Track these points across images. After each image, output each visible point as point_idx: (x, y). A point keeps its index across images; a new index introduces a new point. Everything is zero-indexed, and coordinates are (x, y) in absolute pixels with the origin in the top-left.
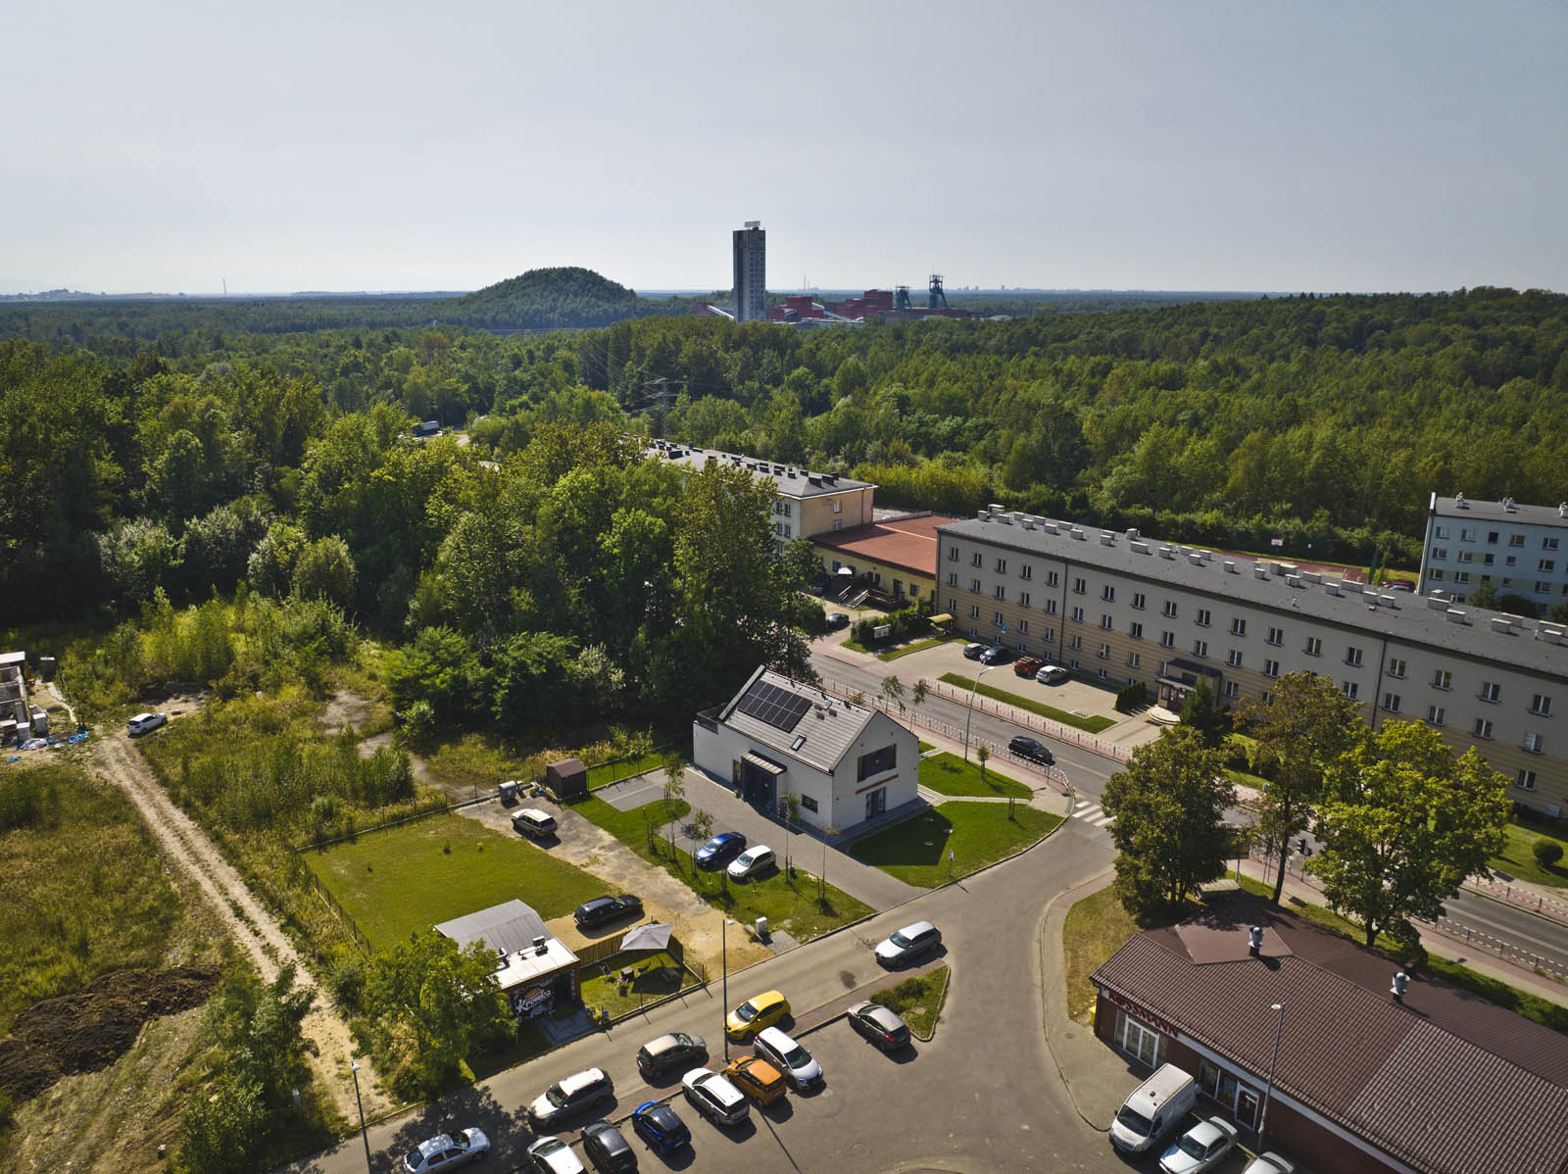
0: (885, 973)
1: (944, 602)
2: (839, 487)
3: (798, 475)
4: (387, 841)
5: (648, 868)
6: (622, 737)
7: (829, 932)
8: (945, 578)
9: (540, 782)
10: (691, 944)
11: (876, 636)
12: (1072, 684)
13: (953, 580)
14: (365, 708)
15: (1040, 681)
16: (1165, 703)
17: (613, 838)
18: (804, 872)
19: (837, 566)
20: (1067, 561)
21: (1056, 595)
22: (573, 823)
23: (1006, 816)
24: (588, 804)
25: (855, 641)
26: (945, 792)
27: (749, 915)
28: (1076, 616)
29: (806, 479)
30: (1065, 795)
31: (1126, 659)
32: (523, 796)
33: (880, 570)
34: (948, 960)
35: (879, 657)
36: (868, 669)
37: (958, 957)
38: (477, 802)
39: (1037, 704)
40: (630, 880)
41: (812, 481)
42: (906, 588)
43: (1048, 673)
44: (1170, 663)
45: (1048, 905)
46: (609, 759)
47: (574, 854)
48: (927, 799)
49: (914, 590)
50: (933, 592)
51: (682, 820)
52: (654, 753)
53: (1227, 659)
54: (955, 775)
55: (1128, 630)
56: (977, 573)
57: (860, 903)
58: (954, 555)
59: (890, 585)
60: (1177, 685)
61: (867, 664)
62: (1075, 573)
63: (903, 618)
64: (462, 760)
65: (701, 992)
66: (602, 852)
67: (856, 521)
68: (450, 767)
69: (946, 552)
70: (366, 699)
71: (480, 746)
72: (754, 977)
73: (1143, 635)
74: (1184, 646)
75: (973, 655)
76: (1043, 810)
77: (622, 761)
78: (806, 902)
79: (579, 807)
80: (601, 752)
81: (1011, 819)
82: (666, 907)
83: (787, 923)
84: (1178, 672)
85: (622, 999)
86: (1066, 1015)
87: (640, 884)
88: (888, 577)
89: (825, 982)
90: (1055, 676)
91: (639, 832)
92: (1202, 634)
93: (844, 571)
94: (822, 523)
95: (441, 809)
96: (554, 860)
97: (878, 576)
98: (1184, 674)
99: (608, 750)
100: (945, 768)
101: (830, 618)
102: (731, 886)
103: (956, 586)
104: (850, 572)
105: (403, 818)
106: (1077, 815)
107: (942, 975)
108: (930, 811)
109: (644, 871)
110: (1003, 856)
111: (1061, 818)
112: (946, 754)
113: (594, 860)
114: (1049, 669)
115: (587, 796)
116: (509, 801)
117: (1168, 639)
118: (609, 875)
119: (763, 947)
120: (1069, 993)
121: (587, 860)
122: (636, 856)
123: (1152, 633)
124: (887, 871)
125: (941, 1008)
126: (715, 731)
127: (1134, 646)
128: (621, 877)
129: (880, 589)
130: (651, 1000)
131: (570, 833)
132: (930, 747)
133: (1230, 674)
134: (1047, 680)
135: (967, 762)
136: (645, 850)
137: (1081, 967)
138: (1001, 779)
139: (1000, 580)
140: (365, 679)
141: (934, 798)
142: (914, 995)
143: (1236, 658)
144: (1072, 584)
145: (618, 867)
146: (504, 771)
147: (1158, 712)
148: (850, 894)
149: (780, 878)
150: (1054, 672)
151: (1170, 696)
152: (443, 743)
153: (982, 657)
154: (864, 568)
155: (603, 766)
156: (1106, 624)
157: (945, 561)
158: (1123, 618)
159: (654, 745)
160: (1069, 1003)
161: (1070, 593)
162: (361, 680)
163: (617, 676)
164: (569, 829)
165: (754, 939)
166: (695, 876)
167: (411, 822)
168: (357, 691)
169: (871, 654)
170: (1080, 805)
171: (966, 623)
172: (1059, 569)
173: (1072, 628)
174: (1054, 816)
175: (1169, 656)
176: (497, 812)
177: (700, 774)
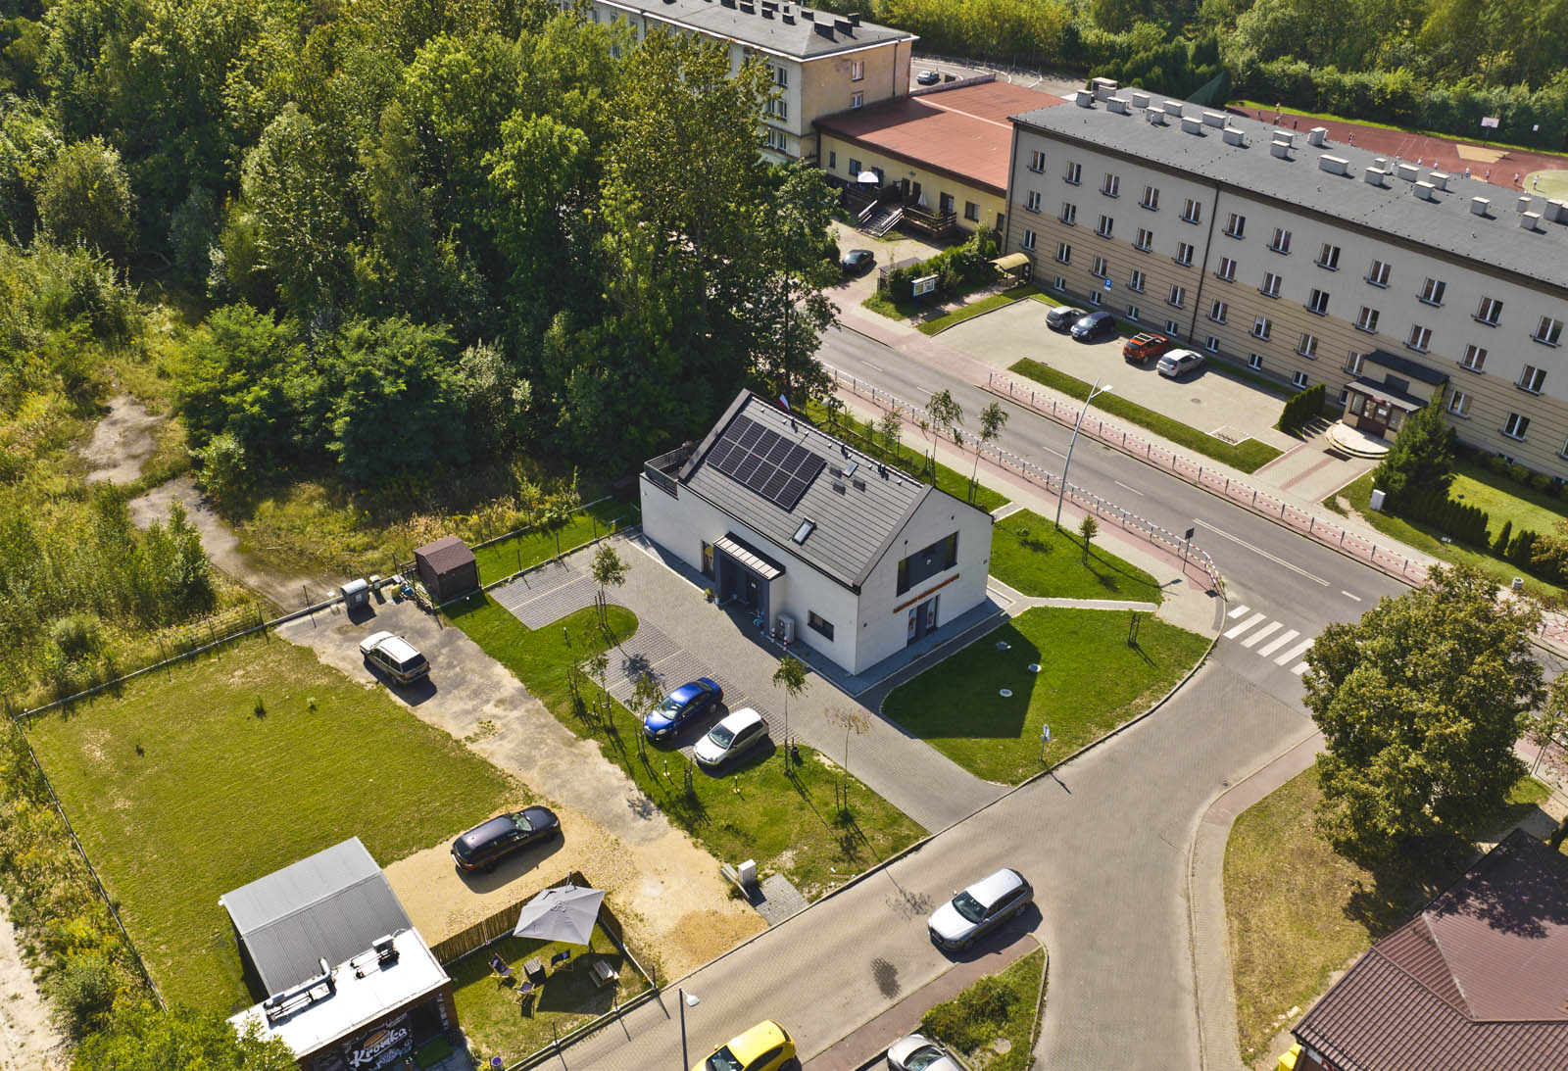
0: (945, 965)
1: (1017, 235)
2: (861, 40)
3: (798, 18)
4: (168, 693)
5: (570, 744)
6: (532, 491)
7: (854, 878)
8: (1021, 199)
9: (408, 575)
10: (637, 901)
11: (916, 293)
12: (1211, 379)
13: (1033, 204)
14: (151, 430)
15: (1162, 374)
16: (1355, 420)
17: (517, 683)
18: (813, 751)
19: (856, 168)
20: (1219, 186)
21: (1195, 237)
22: (456, 652)
23: (1124, 638)
24: (482, 614)
25: (883, 299)
26: (1030, 588)
27: (728, 840)
28: (1223, 272)
29: (810, 25)
30: (1211, 594)
31: (1297, 343)
32: (381, 600)
33: (921, 178)
34: (1044, 936)
35: (919, 327)
36: (903, 348)
37: (1061, 929)
38: (310, 612)
39: (1159, 417)
40: (542, 769)
41: (821, 30)
42: (958, 208)
43: (1175, 363)
44: (1365, 357)
45: (1196, 822)
46: (514, 528)
47: (456, 716)
48: (1000, 603)
49: (971, 211)
50: (1000, 216)
51: (625, 645)
52: (582, 514)
53: (1461, 357)
54: (1041, 555)
55: (1306, 299)
56: (1071, 195)
57: (902, 815)
58: (1039, 166)
59: (935, 203)
60: (1379, 396)
61: (901, 340)
62: (1230, 204)
63: (957, 261)
64: (290, 530)
65: (653, 1005)
66: (498, 711)
67: (886, 94)
68: (273, 543)
69: (1026, 159)
70: (152, 414)
71: (318, 505)
72: (736, 974)
73: (1329, 309)
74: (1394, 333)
75: (1061, 325)
76: (1179, 626)
77: (533, 530)
78: (815, 815)
79: (466, 620)
80: (501, 518)
81: (1133, 645)
82: (598, 824)
83: (787, 858)
84: (1379, 373)
85: (525, 1023)
86: (1237, 1056)
87: (557, 776)
88: (932, 191)
89: (848, 983)
90: (1187, 366)
91: (558, 671)
92: (1426, 317)
93: (867, 177)
94: (835, 98)
95: (256, 629)
96: (425, 727)
97: (917, 186)
98: (1388, 376)
99: (512, 515)
100: (1024, 543)
101: (846, 257)
102: (701, 781)
103: (1037, 212)
104: (875, 179)
105: (194, 646)
106: (1231, 634)
107: (1033, 967)
108: (1004, 627)
109: (564, 750)
110: (1121, 718)
111: (1207, 641)
112: (1026, 514)
113: (487, 729)
114: (1177, 354)
115: (480, 600)
116: (359, 611)
117: (1370, 319)
118: (509, 758)
119: (749, 909)
120: (1240, 1007)
121: (475, 728)
122: (552, 718)
123: (1344, 309)
124: (942, 749)
125: (1035, 1041)
126: (673, 493)
127: (1312, 325)
128: (526, 762)
129: (920, 208)
130: (571, 1024)
131: (451, 673)
132: (1002, 501)
133: (1460, 381)
134: (1173, 373)
135: (1058, 529)
136: (566, 707)
137: (1256, 952)
138: (1111, 562)
139: (1108, 207)
140: (153, 377)
141: (1011, 602)
142: (992, 1015)
143: (1475, 358)
144: (1222, 222)
145: (523, 742)
146: (353, 550)
147: (1342, 433)
148: (885, 796)
149: (775, 764)
150: (1185, 360)
151: (1364, 409)
152: (262, 498)
153: (1074, 329)
154: (896, 173)
155: (504, 541)
156: (1271, 288)
157: (1023, 172)
158: (1300, 280)
159: (584, 501)
160: (1241, 1030)
161: (1218, 233)
162: (145, 377)
163: (522, 390)
164: (450, 666)
165: (735, 894)
166: (644, 759)
167: (207, 653)
168: (141, 398)
169: (908, 321)
170: (1235, 614)
171: (1049, 269)
172: (1204, 196)
173: (1215, 291)
174: (1197, 637)
175: (1367, 345)
176: (340, 630)
177: (652, 554)
